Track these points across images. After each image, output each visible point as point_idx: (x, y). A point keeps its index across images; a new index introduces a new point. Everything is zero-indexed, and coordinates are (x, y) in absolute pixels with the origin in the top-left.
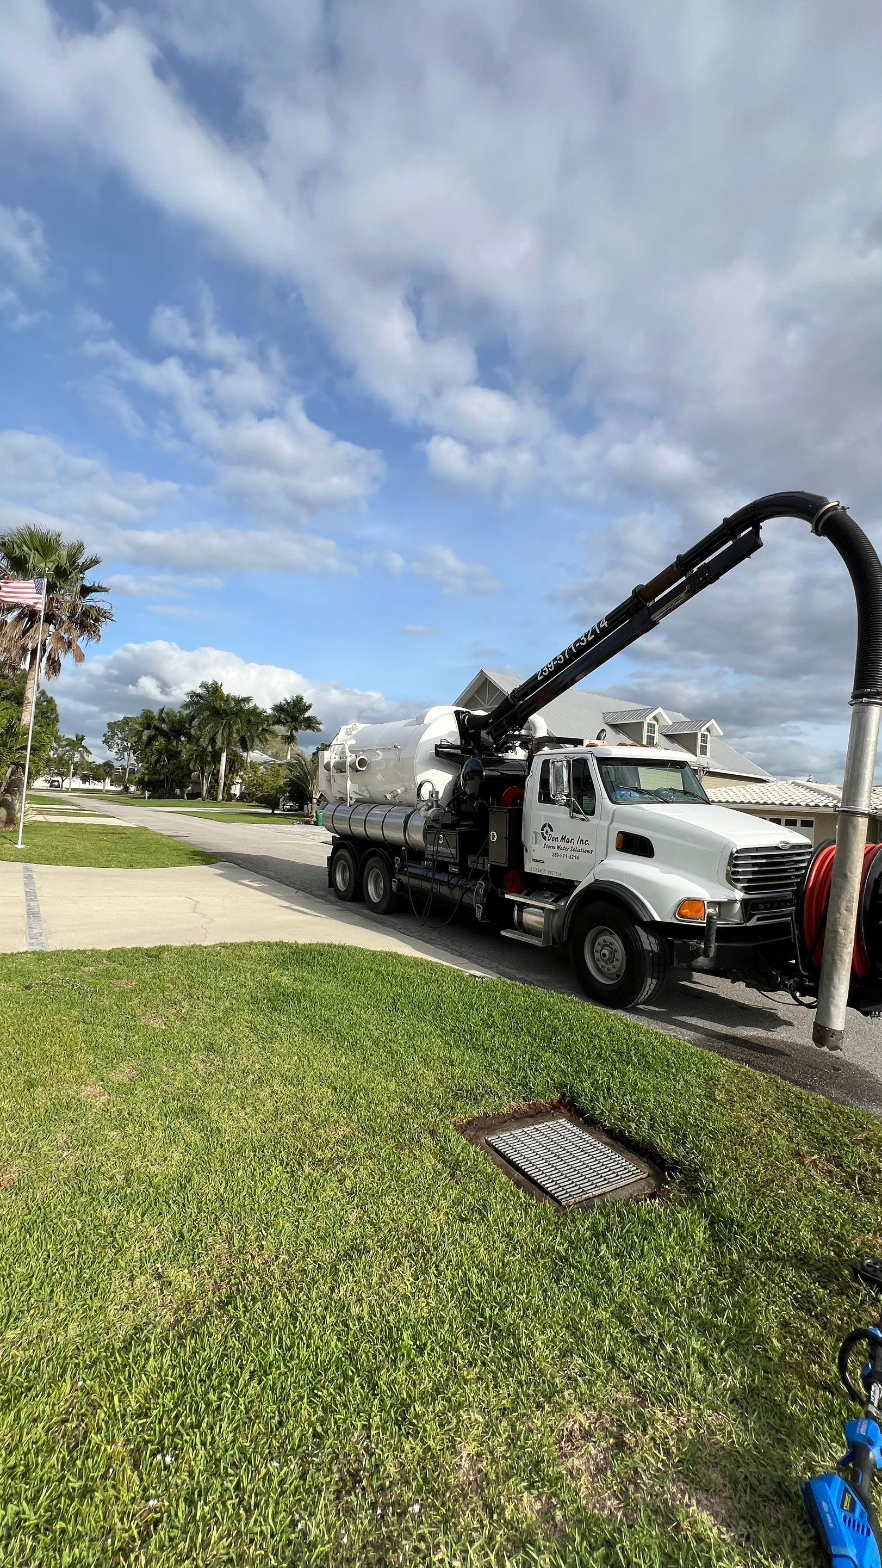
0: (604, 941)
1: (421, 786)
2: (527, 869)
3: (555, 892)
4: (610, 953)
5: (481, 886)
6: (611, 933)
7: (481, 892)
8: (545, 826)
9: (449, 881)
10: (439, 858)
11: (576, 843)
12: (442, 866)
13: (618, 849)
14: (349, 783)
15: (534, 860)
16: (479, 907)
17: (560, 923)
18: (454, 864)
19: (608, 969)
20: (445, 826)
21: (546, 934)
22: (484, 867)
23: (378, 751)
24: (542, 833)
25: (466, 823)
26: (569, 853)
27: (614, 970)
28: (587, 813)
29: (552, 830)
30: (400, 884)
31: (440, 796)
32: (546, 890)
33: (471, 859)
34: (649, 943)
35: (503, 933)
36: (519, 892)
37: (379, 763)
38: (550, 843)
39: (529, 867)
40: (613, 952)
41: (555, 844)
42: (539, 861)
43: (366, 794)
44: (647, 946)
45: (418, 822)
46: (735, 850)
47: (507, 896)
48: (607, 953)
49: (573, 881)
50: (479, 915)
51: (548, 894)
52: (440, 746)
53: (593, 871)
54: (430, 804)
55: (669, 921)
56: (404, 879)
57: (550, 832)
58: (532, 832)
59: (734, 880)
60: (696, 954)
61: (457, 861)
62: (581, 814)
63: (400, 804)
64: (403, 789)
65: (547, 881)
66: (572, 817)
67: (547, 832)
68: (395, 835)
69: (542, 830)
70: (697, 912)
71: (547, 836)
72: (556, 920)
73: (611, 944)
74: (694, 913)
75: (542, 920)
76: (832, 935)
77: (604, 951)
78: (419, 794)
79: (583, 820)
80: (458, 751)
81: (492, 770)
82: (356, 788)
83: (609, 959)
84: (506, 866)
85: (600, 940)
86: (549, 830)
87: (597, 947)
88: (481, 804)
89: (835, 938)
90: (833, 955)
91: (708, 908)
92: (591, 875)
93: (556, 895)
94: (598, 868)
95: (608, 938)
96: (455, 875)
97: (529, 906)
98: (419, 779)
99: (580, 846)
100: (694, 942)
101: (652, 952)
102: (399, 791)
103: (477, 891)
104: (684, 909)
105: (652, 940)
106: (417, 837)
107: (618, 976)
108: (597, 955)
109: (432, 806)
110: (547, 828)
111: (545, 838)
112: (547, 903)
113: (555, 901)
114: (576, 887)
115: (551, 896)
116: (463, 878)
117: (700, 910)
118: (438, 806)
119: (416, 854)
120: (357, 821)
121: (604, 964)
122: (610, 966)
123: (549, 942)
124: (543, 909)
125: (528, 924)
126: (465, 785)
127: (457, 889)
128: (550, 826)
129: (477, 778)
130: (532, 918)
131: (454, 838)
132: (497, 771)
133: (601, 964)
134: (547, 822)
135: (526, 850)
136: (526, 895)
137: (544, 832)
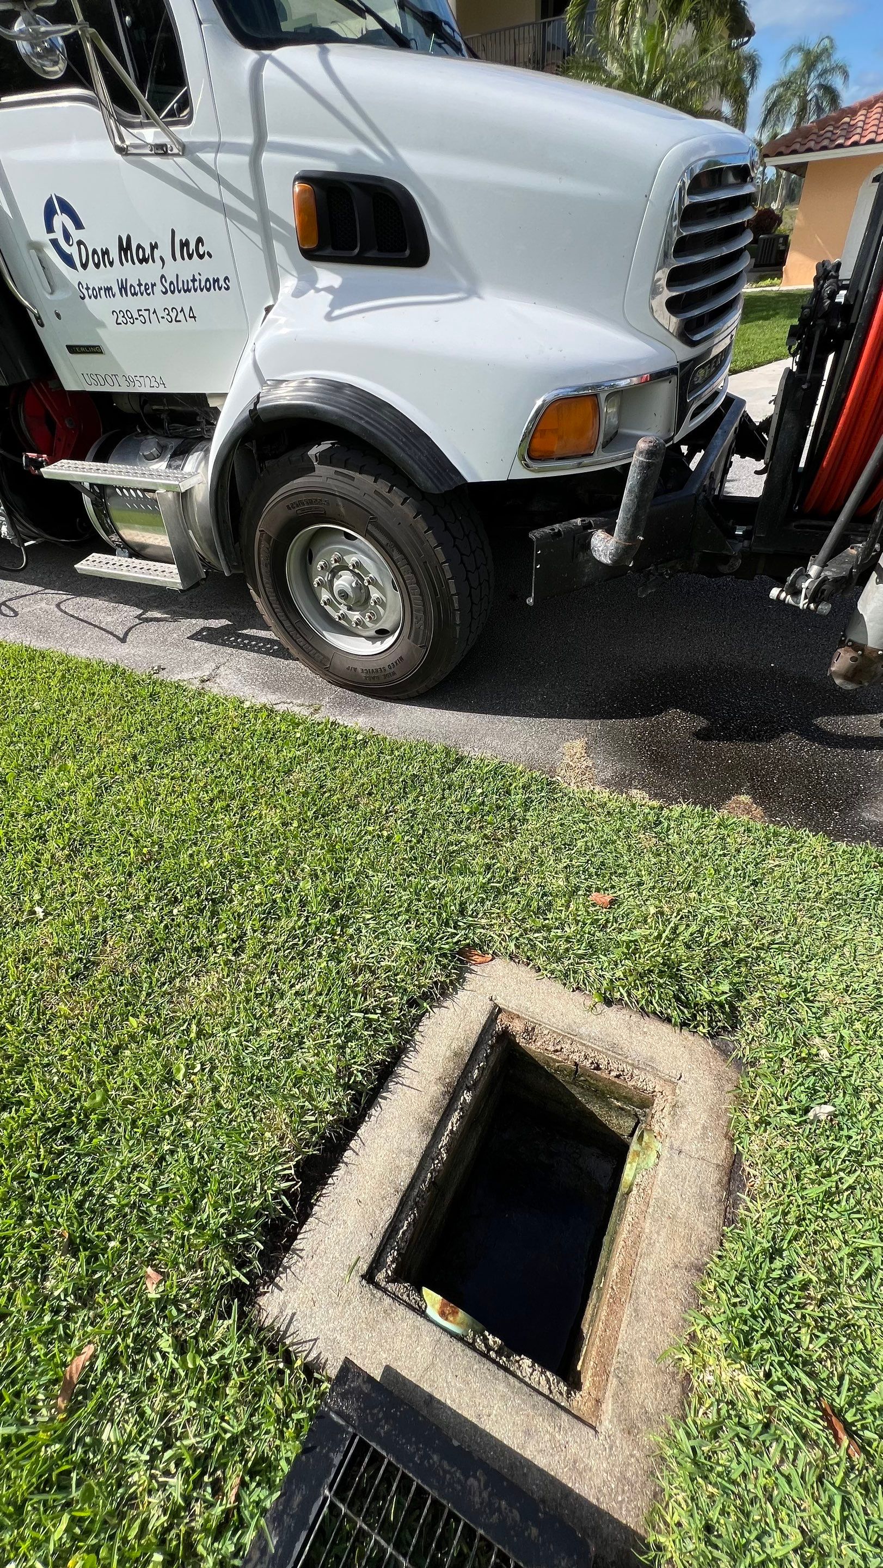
2: (68, 381)
3: (171, 436)
11: (169, 257)
15: (73, 349)
26: (158, 301)
29: (79, 225)
32: (144, 434)
35: (83, 565)
36: (75, 456)
38: (94, 276)
39: (73, 374)
41: (109, 276)
42: (89, 350)
47: (47, 471)
49: (200, 399)
51: (149, 444)
57: (75, 233)
58: (23, 247)
67: (67, 234)
69: (51, 226)
71: (74, 251)
79: (160, 148)
84: (8, 383)
85: (324, 556)
86: (69, 222)
93: (172, 444)
99: (186, 269)
108: (323, 594)
110: (60, 219)
111: (69, 260)
114: (217, 413)
115: (160, 450)
117: (589, 427)
123: (197, 571)
128: (67, 209)
135: (38, 318)
136: (96, 459)
137: (59, 235)
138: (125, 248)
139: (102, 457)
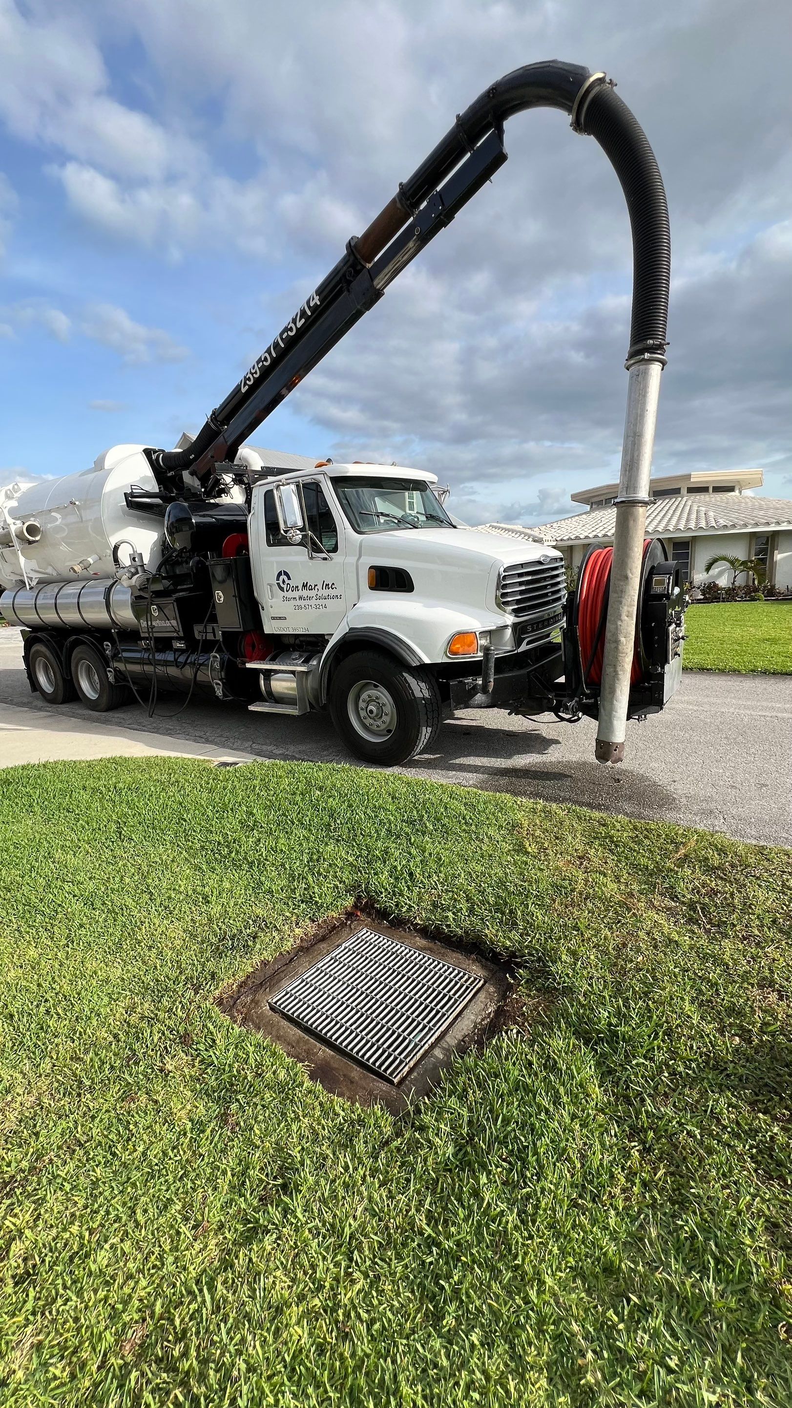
0: (369, 696)
1: (116, 548)
2: (267, 630)
3: (306, 651)
4: (378, 709)
5: (215, 658)
6: (376, 686)
7: (217, 665)
8: (280, 574)
9: (176, 660)
10: (156, 635)
11: (320, 589)
12: (163, 644)
13: (371, 588)
14: (22, 560)
15: (273, 618)
16: (217, 684)
17: (316, 686)
18: (179, 639)
19: (378, 726)
20: (158, 594)
21: (302, 699)
22: (215, 636)
23: (53, 514)
24: (278, 584)
25: (185, 587)
26: (313, 602)
27: (383, 727)
28: (329, 551)
29: (289, 578)
30: (117, 672)
31: (146, 560)
32: (294, 651)
33: (198, 631)
34: (420, 689)
35: (251, 708)
36: (262, 659)
37: (58, 529)
38: (290, 594)
39: (270, 627)
40: (380, 707)
41: (296, 594)
42: (280, 618)
43: (50, 570)
44: (418, 694)
45: (123, 597)
46: (502, 569)
47: (248, 665)
48: (374, 709)
49: (323, 635)
50: (219, 692)
51: (296, 655)
52: (132, 495)
53: (345, 619)
54: (133, 570)
55: (440, 661)
56: (121, 666)
57: (287, 581)
58: (265, 585)
59: (504, 603)
60: (474, 690)
61: (181, 634)
62: (322, 552)
63: (96, 577)
64: (95, 557)
65: (292, 641)
66: (312, 558)
67: (284, 582)
68: (97, 616)
69: (278, 579)
70: (469, 646)
71: (285, 587)
72: (310, 683)
73: (377, 698)
74: (466, 648)
75: (294, 685)
76: (613, 646)
77: (371, 707)
78: (116, 560)
79: (325, 559)
80: (158, 501)
81: (204, 516)
82: (34, 564)
83: (377, 715)
84: (241, 630)
85: (364, 696)
86: (285, 578)
87: (362, 705)
88: (199, 562)
89: (617, 648)
90: (615, 666)
91: (480, 638)
92: (344, 622)
93: (306, 655)
94: (351, 614)
95: (373, 692)
96: (182, 651)
97: (276, 672)
98: (113, 541)
99: (326, 592)
100: (469, 680)
101: (423, 699)
102: (91, 560)
103: (212, 666)
104: (455, 645)
105: (423, 685)
106: (126, 615)
107: (389, 731)
108: (363, 714)
109: (137, 573)
110: (283, 577)
111: (282, 589)
112: (297, 665)
113: (306, 661)
114: (328, 641)
115: (301, 656)
116: (193, 653)
117: (472, 643)
118: (144, 571)
119: (129, 635)
120: (45, 607)
121: (372, 721)
122: (379, 723)
123: (306, 709)
124: (293, 672)
125: (278, 692)
126: (173, 541)
127: (187, 667)
128: (286, 574)
129: (186, 528)
130: (283, 685)
131: (172, 609)
132: (211, 516)
133: (368, 721)
134: (282, 569)
135: (263, 608)
136: (270, 660)
137: (281, 582)
138: (305, 586)
139: (273, 659)
